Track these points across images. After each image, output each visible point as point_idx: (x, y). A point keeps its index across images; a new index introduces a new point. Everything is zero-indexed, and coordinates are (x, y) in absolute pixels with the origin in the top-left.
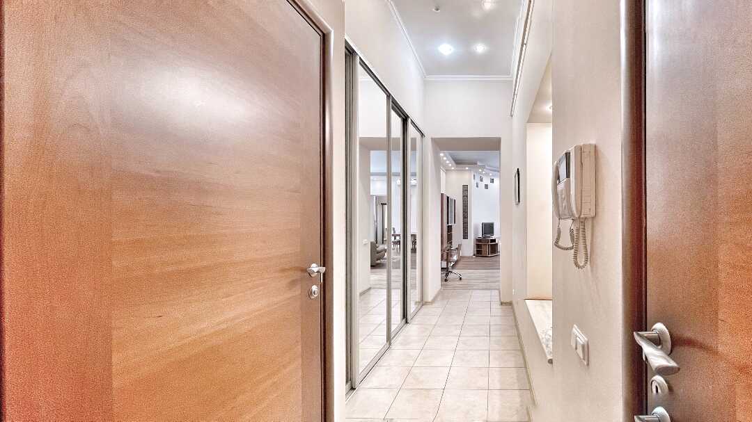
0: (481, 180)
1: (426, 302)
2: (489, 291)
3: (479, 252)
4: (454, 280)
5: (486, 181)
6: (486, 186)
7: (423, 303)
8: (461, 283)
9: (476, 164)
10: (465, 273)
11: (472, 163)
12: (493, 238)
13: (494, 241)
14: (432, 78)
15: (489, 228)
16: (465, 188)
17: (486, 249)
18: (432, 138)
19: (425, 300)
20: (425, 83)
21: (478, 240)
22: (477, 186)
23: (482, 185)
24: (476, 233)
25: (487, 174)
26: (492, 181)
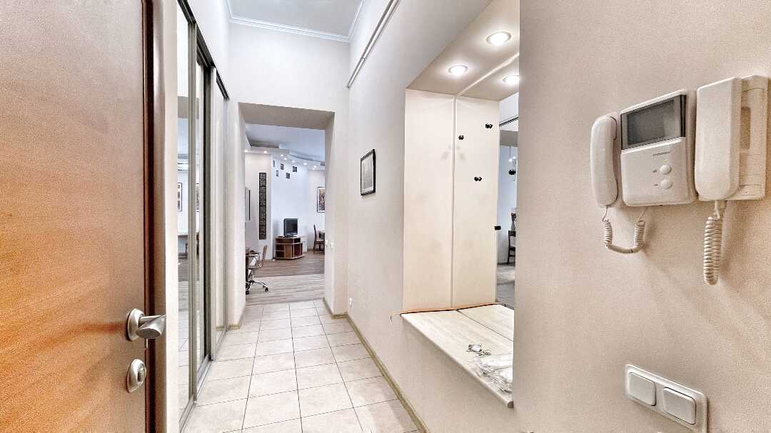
0: (282, 168)
1: (230, 326)
2: (312, 302)
3: (279, 255)
4: (258, 292)
5: (288, 169)
6: (288, 176)
7: (227, 327)
8: (267, 294)
9: (278, 147)
10: (269, 281)
11: (272, 146)
12: (298, 236)
13: (298, 240)
14: (241, 21)
15: (292, 225)
16: (263, 177)
17: (288, 250)
18: (239, 103)
19: (230, 323)
20: (231, 26)
21: (279, 240)
22: (277, 175)
23: (283, 173)
24: (276, 231)
25: (289, 161)
26: (295, 170)
